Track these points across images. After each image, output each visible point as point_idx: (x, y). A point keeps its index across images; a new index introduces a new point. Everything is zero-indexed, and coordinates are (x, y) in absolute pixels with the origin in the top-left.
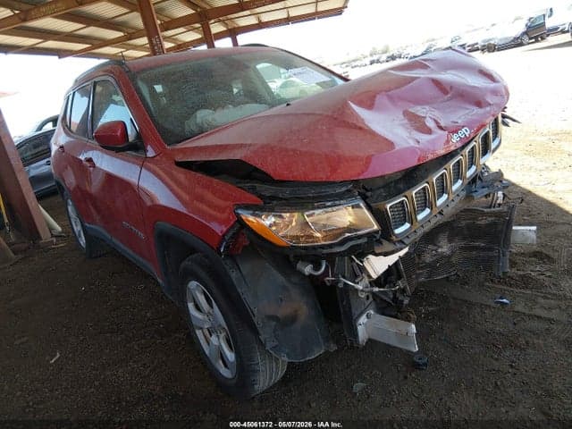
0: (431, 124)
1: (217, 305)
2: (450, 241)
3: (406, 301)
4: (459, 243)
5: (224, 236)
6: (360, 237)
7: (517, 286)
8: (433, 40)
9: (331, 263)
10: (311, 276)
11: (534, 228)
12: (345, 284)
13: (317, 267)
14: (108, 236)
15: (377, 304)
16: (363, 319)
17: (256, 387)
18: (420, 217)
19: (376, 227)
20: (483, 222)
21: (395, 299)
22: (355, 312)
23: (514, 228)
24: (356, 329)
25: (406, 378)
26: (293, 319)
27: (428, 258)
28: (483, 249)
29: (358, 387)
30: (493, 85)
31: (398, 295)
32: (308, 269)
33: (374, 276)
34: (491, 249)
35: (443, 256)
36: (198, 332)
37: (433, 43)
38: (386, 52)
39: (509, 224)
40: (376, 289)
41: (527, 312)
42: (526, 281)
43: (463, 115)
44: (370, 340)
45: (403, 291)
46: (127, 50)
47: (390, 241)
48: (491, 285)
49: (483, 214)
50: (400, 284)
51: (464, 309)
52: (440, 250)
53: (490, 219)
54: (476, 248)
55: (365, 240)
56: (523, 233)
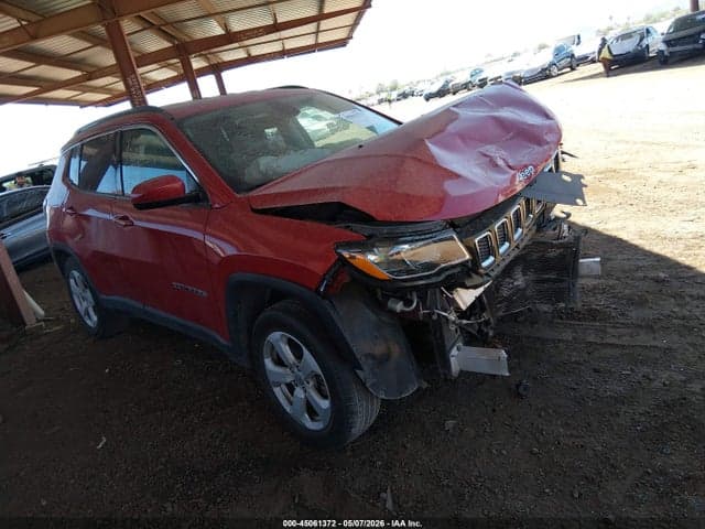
0: (500, 162)
1: (310, 351)
2: (524, 274)
3: (491, 334)
4: (531, 276)
5: (325, 275)
6: (453, 267)
7: (585, 319)
8: (448, 74)
9: (422, 299)
10: (403, 312)
11: (598, 259)
12: (439, 315)
13: (408, 303)
14: (139, 305)
15: (464, 338)
16: (454, 352)
17: (353, 430)
18: (502, 250)
19: (468, 257)
20: (553, 253)
21: (480, 331)
22: (448, 345)
23: (581, 261)
24: (449, 360)
25: (494, 411)
26: (386, 358)
27: (505, 292)
28: (555, 281)
29: (450, 424)
30: (548, 122)
31: (483, 328)
32: (399, 307)
33: (464, 308)
34: (562, 281)
35: (518, 289)
36: (277, 390)
37: (449, 77)
38: (394, 89)
39: (576, 256)
40: (465, 322)
41: (598, 341)
42: (593, 314)
43: (527, 154)
44: (461, 371)
45: (487, 323)
46: (84, 92)
47: (477, 273)
48: (560, 321)
49: (553, 246)
50: (486, 316)
51: (538, 346)
52: (515, 283)
53: (558, 251)
54: (548, 280)
55: (459, 269)
56: (588, 265)
